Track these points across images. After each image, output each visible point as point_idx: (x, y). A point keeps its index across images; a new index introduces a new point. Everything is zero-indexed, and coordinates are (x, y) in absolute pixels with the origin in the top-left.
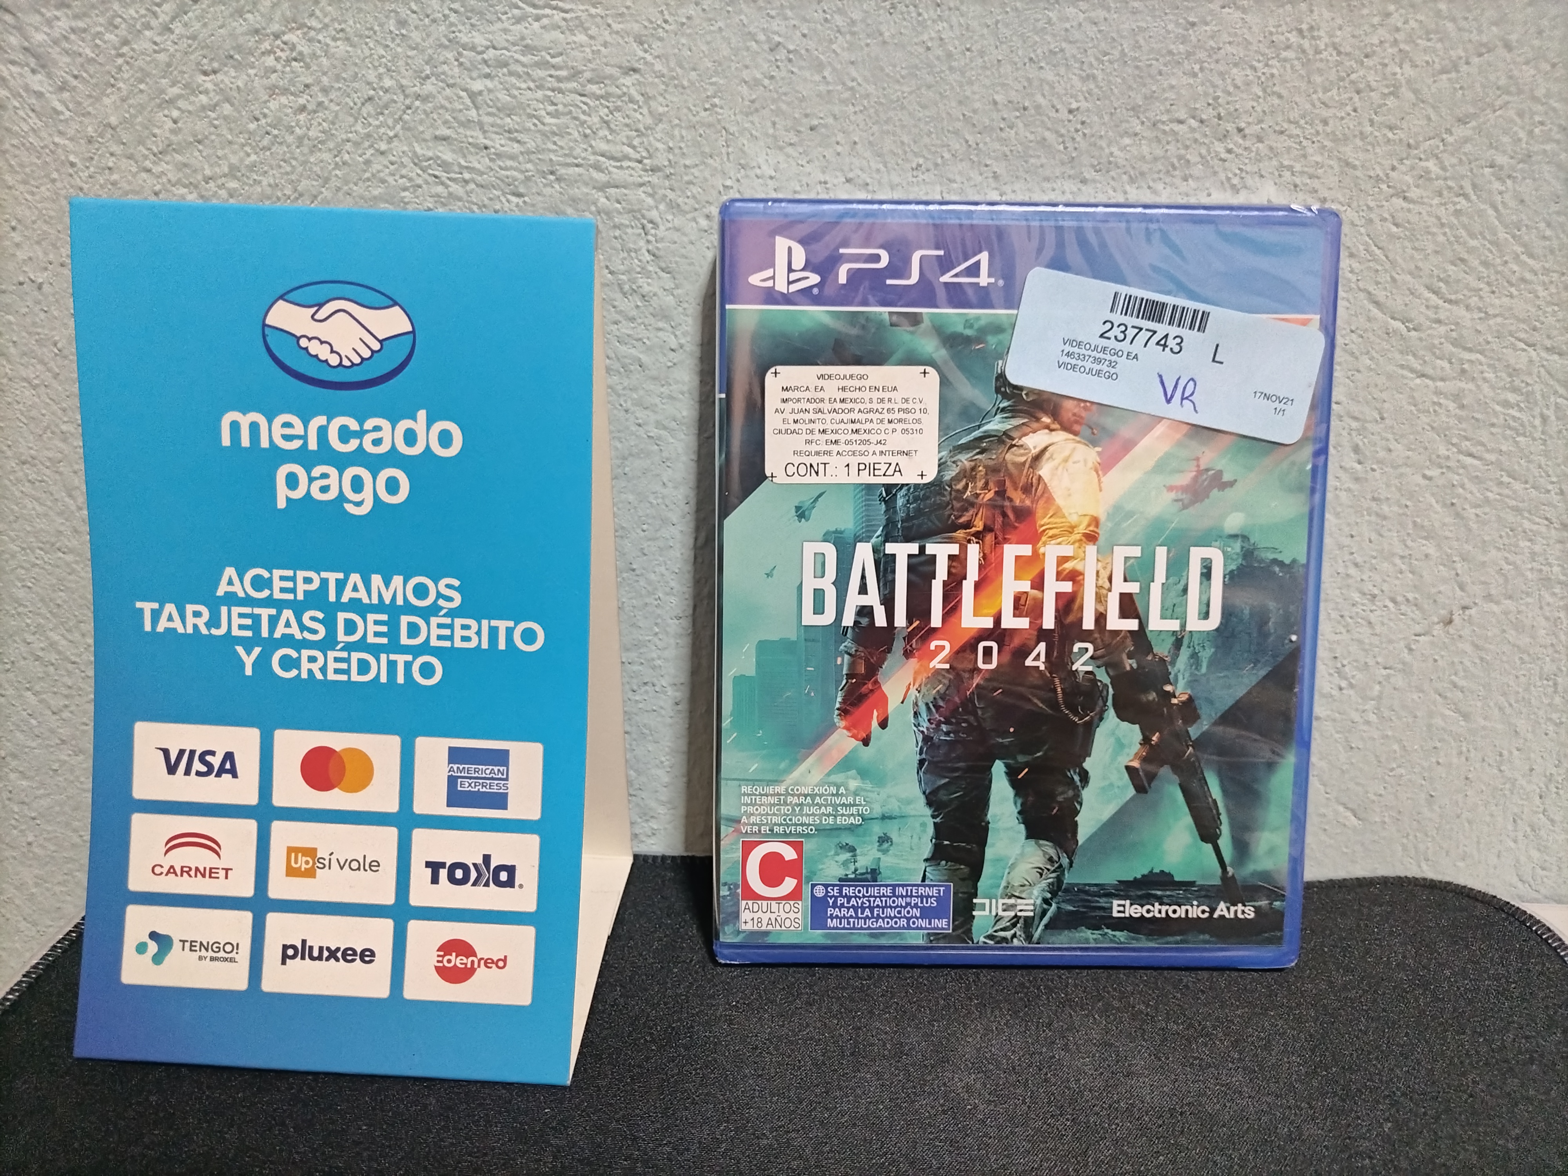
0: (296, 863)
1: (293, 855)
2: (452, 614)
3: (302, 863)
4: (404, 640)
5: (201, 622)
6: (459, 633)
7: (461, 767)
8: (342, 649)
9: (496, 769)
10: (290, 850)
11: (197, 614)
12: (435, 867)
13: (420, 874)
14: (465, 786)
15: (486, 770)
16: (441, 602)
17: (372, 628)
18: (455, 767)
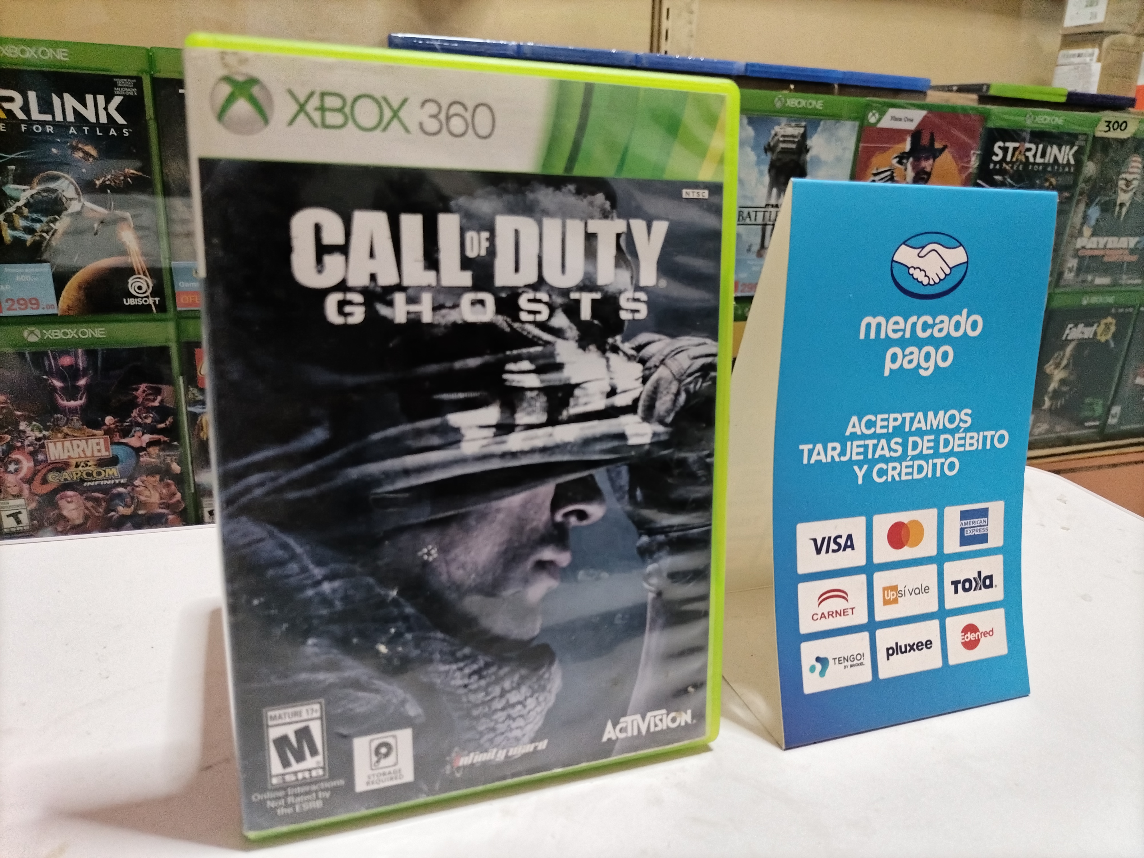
0: (888, 596)
1: (886, 592)
2: (967, 430)
3: (891, 595)
4: (942, 450)
5: (835, 454)
6: (968, 441)
7: (966, 522)
8: (910, 460)
9: (982, 519)
10: (885, 589)
11: (834, 449)
12: (955, 583)
13: (949, 589)
14: (968, 533)
15: (978, 521)
16: (961, 424)
17: (926, 444)
18: (963, 522)
